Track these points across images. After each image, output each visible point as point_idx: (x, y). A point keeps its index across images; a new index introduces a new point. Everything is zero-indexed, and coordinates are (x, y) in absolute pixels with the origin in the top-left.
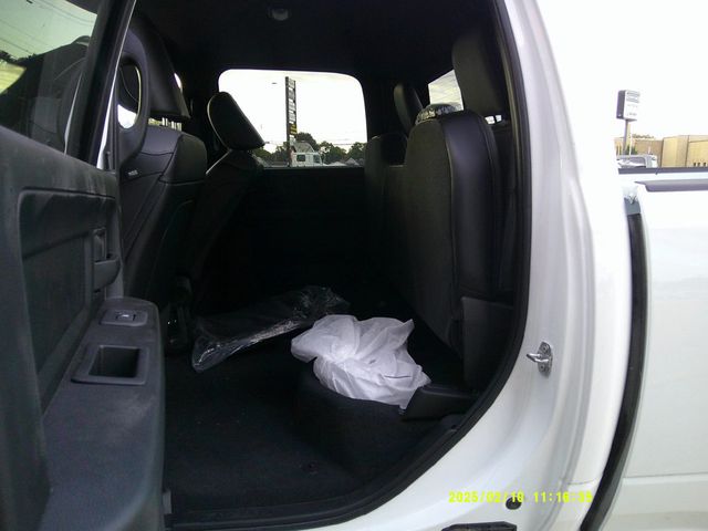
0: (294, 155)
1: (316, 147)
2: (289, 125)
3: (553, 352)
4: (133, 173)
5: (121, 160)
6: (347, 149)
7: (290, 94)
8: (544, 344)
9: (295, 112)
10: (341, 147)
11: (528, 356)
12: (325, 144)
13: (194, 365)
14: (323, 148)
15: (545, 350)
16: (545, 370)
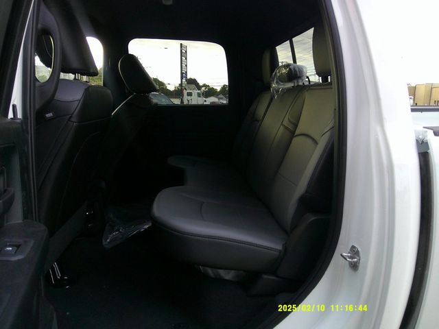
0: (185, 92)
1: (199, 87)
2: (182, 73)
3: (361, 254)
4: (49, 115)
5: (37, 106)
6: (219, 89)
7: (183, 54)
8: (353, 247)
9: (186, 66)
10: (215, 88)
11: (342, 255)
12: (205, 85)
13: (104, 243)
14: (203, 88)
15: (354, 252)
16: (354, 266)
